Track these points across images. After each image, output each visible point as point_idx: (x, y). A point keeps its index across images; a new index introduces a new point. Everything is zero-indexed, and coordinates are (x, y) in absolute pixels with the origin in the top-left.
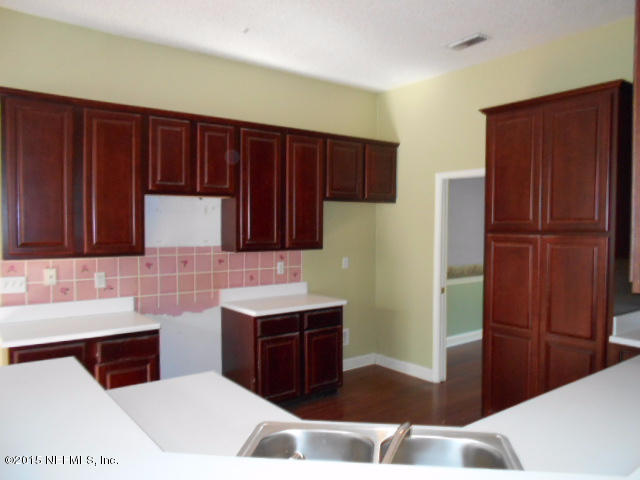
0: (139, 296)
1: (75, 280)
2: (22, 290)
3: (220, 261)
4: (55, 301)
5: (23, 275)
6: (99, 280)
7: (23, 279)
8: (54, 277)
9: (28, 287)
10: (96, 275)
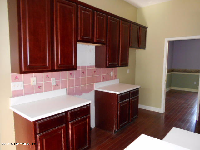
0: (68, 88)
1: (43, 82)
2: (22, 88)
3: (95, 72)
4: (36, 93)
5: (22, 81)
6: (53, 82)
7: (22, 82)
8: (35, 81)
9: (24, 86)
10: (52, 79)
